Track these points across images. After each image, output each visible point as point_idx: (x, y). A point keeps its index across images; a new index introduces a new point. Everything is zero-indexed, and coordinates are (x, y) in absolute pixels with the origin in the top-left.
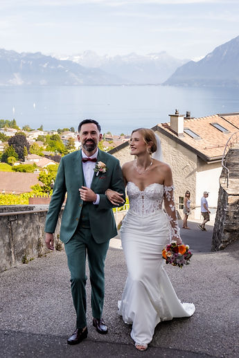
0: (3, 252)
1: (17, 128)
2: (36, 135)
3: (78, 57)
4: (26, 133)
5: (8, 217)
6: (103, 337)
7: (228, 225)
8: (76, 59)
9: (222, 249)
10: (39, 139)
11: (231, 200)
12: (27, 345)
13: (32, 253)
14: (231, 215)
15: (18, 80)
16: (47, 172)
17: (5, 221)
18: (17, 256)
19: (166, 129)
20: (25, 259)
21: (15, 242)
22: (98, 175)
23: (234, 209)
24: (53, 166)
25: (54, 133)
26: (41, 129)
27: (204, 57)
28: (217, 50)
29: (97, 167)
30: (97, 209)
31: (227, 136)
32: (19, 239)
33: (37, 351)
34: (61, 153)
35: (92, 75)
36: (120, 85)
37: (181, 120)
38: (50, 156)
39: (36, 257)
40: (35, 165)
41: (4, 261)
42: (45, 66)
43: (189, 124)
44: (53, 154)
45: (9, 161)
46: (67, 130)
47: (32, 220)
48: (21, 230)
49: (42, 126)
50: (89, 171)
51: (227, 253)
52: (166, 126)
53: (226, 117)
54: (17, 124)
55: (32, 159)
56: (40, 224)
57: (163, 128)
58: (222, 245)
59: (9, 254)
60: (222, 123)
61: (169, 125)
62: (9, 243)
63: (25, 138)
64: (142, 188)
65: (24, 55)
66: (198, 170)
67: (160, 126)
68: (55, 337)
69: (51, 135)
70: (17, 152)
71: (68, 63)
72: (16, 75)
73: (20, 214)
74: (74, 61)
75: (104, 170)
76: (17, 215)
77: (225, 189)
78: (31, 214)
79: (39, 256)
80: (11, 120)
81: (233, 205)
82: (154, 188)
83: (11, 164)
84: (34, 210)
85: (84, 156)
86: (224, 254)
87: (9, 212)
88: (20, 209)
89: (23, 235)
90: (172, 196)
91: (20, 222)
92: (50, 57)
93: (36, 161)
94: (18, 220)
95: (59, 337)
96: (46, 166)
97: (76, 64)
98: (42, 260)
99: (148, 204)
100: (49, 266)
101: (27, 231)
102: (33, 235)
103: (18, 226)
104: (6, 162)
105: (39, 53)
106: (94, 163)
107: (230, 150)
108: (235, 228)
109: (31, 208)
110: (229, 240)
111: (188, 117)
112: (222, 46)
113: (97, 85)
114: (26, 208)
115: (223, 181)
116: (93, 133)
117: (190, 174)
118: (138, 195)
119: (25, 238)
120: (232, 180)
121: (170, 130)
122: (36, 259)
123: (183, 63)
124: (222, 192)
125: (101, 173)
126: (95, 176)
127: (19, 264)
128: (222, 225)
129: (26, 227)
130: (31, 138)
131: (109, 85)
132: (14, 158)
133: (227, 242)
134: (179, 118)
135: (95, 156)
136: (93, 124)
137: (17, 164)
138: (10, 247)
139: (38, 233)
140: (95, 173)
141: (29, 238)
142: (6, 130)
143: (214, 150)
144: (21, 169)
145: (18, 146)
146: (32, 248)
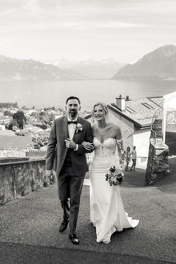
0: (9, 188)
1: (18, 108)
2: (30, 112)
3: (57, 62)
4: (24, 111)
5: (12, 165)
6: (76, 247)
7: (155, 169)
8: (55, 64)
9: (152, 185)
10: (32, 115)
11: (158, 152)
12: (25, 254)
13: (28, 189)
14: (158, 162)
15: (18, 77)
16: (37, 136)
17: (10, 168)
18: (18, 191)
19: (114, 107)
20: (24, 193)
21: (16, 182)
22: (78, 132)
23: (159, 158)
24: (41, 132)
25: (42, 111)
26: (33, 108)
27: (137, 61)
28: (145, 57)
29: (77, 127)
30: (76, 154)
31: (153, 112)
32: (19, 180)
33: (31, 258)
34: (46, 123)
35: (66, 74)
36: (83, 80)
37: (123, 101)
38: (40, 125)
39: (30, 191)
40: (30, 131)
41: (10, 195)
42: (35, 68)
43: (128, 104)
44: (41, 124)
45: (14, 129)
46: (50, 109)
47: (28, 167)
48: (20, 174)
49: (34, 107)
50: (72, 129)
51: (156, 188)
52: (113, 105)
53: (152, 99)
54: (18, 105)
55: (28, 128)
56: (33, 169)
57: (112, 106)
58: (152, 182)
59: (13, 190)
60: (149, 103)
61: (116, 104)
62: (13, 183)
63: (23, 114)
64: (102, 142)
65: (22, 61)
66: (134, 133)
67: (110, 105)
68: (43, 247)
69: (40, 112)
70: (18, 123)
71: (50, 66)
72: (17, 74)
73: (20, 163)
74: (54, 64)
75: (81, 129)
76: (18, 164)
77: (154, 145)
78: (27, 163)
79: (33, 191)
80: (14, 103)
81: (158, 156)
82: (109, 141)
83: (14, 131)
84: (29, 161)
85: (69, 120)
86: (154, 188)
87: (12, 162)
88: (20, 159)
89: (22, 177)
90: (122, 145)
91: (20, 168)
92: (39, 62)
93: (31, 128)
94: (18, 167)
95: (47, 247)
96: (37, 132)
97: (55, 66)
98: (34, 193)
99: (106, 151)
100: (40, 198)
101: (25, 174)
102: (28, 177)
103: (19, 171)
104: (12, 129)
105: (31, 60)
106: (75, 125)
107: (156, 120)
108: (160, 171)
109: (27, 159)
110: (157, 178)
111: (127, 99)
112: (149, 54)
113: (69, 80)
114: (24, 159)
115: (152, 140)
116: (76, 105)
117: (130, 136)
118: (99, 146)
119: (23, 179)
120: (158, 139)
121: (117, 108)
122: (31, 193)
123: (124, 65)
124: (152, 147)
125: (79, 131)
126: (75, 133)
127: (19, 196)
128: (152, 169)
129: (24, 172)
130: (27, 114)
131: (77, 80)
132: (16, 127)
133: (155, 180)
134: (122, 100)
135: (76, 120)
136: (76, 100)
137: (18, 131)
138: (13, 185)
139: (32, 175)
140: (76, 131)
141: (26, 179)
142: (11, 109)
143: (145, 120)
144: (21, 134)
145: (19, 119)
146: (28, 185)
